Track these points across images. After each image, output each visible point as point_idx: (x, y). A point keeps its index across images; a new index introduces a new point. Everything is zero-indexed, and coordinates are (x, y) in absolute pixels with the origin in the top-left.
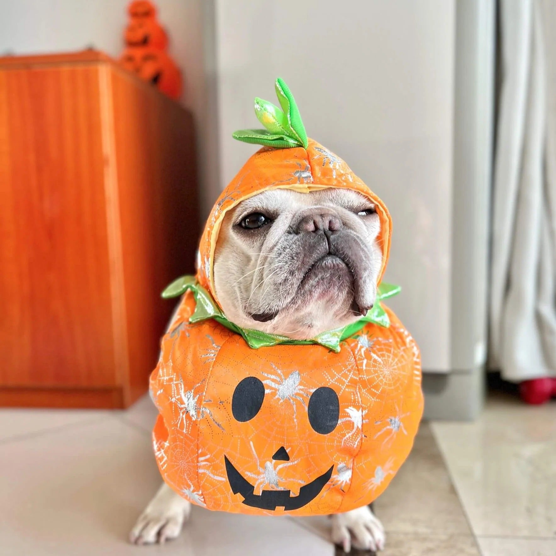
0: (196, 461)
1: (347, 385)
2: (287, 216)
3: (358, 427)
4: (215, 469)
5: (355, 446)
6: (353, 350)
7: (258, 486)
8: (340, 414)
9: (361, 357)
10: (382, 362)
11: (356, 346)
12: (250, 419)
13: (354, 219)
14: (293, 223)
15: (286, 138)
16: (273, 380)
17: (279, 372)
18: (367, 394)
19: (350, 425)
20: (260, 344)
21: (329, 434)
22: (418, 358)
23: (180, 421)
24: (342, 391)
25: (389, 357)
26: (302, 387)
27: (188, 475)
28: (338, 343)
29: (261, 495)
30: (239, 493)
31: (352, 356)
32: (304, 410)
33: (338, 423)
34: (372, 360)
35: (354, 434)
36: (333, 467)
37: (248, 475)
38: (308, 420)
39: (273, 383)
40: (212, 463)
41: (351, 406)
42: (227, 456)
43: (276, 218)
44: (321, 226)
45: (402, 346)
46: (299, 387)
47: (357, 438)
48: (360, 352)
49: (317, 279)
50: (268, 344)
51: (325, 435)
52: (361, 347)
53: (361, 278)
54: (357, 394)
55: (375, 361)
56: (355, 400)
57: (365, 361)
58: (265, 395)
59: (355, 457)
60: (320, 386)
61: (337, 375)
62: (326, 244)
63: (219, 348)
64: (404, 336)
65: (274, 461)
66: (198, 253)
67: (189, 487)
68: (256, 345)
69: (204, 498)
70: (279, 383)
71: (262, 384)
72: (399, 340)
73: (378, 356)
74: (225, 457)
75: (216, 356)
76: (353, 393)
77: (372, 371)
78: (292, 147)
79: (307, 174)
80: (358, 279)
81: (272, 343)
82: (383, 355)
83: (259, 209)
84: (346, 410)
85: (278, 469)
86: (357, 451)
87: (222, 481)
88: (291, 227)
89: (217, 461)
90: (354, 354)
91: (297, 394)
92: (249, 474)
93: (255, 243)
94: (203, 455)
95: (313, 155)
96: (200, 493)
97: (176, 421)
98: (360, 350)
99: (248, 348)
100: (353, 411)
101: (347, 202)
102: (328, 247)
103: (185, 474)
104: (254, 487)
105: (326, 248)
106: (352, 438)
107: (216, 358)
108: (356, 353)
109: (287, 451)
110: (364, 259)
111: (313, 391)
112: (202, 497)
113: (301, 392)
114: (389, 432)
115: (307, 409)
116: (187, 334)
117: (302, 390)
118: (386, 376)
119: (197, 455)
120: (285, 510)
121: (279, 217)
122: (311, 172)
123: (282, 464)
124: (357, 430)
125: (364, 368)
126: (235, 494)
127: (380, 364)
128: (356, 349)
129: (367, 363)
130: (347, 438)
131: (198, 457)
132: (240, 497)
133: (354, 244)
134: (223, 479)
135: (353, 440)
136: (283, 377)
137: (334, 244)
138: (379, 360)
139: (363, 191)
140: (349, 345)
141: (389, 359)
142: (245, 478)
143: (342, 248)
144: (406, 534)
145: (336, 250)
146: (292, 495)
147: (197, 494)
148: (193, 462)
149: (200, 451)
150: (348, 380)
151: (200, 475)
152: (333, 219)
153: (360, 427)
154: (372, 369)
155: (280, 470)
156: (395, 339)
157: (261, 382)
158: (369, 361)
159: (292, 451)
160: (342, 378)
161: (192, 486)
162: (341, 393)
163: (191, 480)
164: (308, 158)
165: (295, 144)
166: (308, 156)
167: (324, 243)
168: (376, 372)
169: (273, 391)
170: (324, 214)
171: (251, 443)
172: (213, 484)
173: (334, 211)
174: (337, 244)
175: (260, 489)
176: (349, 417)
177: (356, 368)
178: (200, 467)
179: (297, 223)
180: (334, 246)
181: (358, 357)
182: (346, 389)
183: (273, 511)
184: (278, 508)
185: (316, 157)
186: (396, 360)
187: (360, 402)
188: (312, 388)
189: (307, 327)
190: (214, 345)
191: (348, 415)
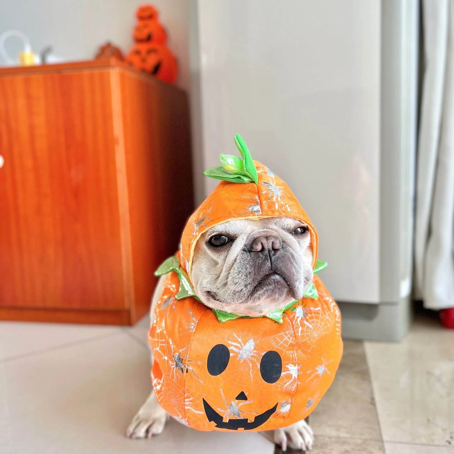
0: (183, 401)
1: (287, 349)
2: (243, 238)
3: (295, 377)
4: (196, 407)
5: (293, 390)
6: (292, 321)
7: (226, 417)
8: (282, 369)
9: (297, 326)
10: (312, 328)
11: (294, 316)
12: (220, 374)
13: (291, 238)
14: (247, 243)
15: (242, 177)
16: (236, 347)
17: (240, 340)
18: (301, 353)
19: (289, 376)
20: (226, 319)
21: (275, 383)
22: (338, 318)
23: (171, 373)
24: (284, 353)
25: (317, 322)
26: (256, 351)
27: (177, 409)
28: (281, 316)
29: (228, 422)
30: (213, 421)
31: (291, 326)
32: (257, 366)
33: (281, 375)
34: (306, 327)
35: (292, 382)
36: (277, 404)
38: (260, 374)
39: (236, 349)
40: (195, 403)
41: (290, 363)
42: (204, 398)
43: (235, 240)
44: (266, 247)
45: (327, 312)
46: (253, 351)
47: (294, 384)
48: (297, 322)
49: (263, 291)
50: (231, 318)
51: (272, 384)
52: (298, 317)
53: (295, 287)
54: (294, 354)
55: (308, 327)
56: (293, 358)
57: (300, 329)
58: (230, 357)
59: (293, 395)
60: (269, 350)
61: (280, 341)
62: (269, 264)
63: (197, 321)
64: (329, 303)
65: (237, 401)
66: (180, 245)
67: (179, 416)
68: (223, 320)
69: (189, 423)
70: (240, 349)
71: (228, 349)
72: (325, 306)
73: (309, 323)
74: (203, 399)
75: (195, 328)
76: (292, 353)
77: (305, 336)
78: (247, 183)
79: (257, 208)
80: (293, 288)
81: (234, 317)
82: (313, 322)
83: (223, 233)
84: (287, 366)
85: (239, 406)
86: (294, 393)
87: (201, 414)
88: (246, 245)
89: (198, 402)
90: (292, 324)
91: (252, 356)
92: (219, 409)
93: (221, 256)
94: (188, 397)
95: (262, 191)
96: (186, 420)
97: (169, 373)
98: (297, 320)
99: (217, 322)
100: (291, 366)
101: (286, 225)
102: (270, 266)
103: (176, 408)
104: (223, 418)
105: (269, 266)
106: (291, 385)
107: (195, 329)
108: (294, 323)
109: (246, 395)
110: (296, 274)
111: (263, 354)
112: (188, 422)
113: (255, 355)
114: (317, 376)
115: (259, 366)
116: (174, 307)
117: (256, 353)
118: (315, 338)
119: (184, 397)
120: (244, 430)
121: (238, 238)
122: (260, 206)
123: (242, 403)
124: (294, 379)
125: (300, 334)
126: (210, 421)
127: (311, 329)
128: (294, 320)
129: (302, 329)
130: (287, 385)
131: (184, 399)
132: (213, 424)
133: (289, 263)
134: (202, 412)
135: (291, 386)
136: (243, 344)
137: (274, 264)
138: (310, 326)
139: (297, 218)
140: (289, 317)
141: (318, 324)
142: (217, 412)
143: (280, 267)
144: (330, 438)
145: (276, 268)
146: (249, 422)
147: (185, 421)
148: (181, 401)
149: (186, 395)
150: (288, 345)
151: (186, 410)
152: (275, 241)
153: (296, 377)
154: (305, 335)
155: (241, 406)
156: (322, 307)
157: (227, 348)
158: (303, 328)
159: (249, 394)
160: (284, 344)
161: (181, 416)
162: (283, 354)
163: (180, 412)
164: (258, 193)
165: (249, 181)
166: (258, 190)
167: (268, 263)
168: (308, 336)
169: (236, 354)
170: (269, 236)
171: (221, 390)
172: (195, 415)
173: (276, 233)
174: (277, 264)
175: (227, 419)
176: (289, 371)
177: (294, 335)
178: (186, 405)
179: (250, 242)
180: (275, 265)
181: (295, 326)
182: (287, 352)
183: (236, 430)
184: (239, 429)
185: (264, 193)
186: (323, 324)
187: (297, 360)
188: (263, 352)
189: (259, 312)
190: (194, 318)
191: (288, 370)
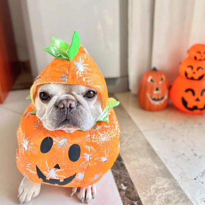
0: (25, 165)
5: (86, 167)
10: (102, 136)
12: (47, 153)
18: (93, 148)
25: (106, 133)
26: (67, 143)
29: (49, 180)
33: (80, 158)
35: (86, 162)
36: (76, 174)
37: (44, 173)
38: (68, 156)
39: (57, 140)
40: (31, 167)
41: (85, 152)
42: (37, 165)
45: (113, 129)
51: (74, 162)
55: (99, 135)
58: (53, 144)
59: (86, 170)
64: (115, 125)
70: (60, 141)
73: (101, 133)
77: (97, 139)
85: (56, 171)
90: (90, 132)
91: (65, 146)
94: (28, 163)
104: (46, 177)
106: (84, 164)
109: (59, 166)
111: (71, 145)
118: (103, 141)
125: (93, 138)
129: (95, 136)
132: (41, 179)
134: (35, 173)
146: (60, 181)
150: (86, 142)
152: (72, 103)
153: (88, 160)
156: (111, 126)
157: (52, 139)
169: (56, 143)
171: (46, 162)
177: (90, 137)
178: (27, 168)
182: (84, 146)
187: (89, 151)
191: (83, 155)
